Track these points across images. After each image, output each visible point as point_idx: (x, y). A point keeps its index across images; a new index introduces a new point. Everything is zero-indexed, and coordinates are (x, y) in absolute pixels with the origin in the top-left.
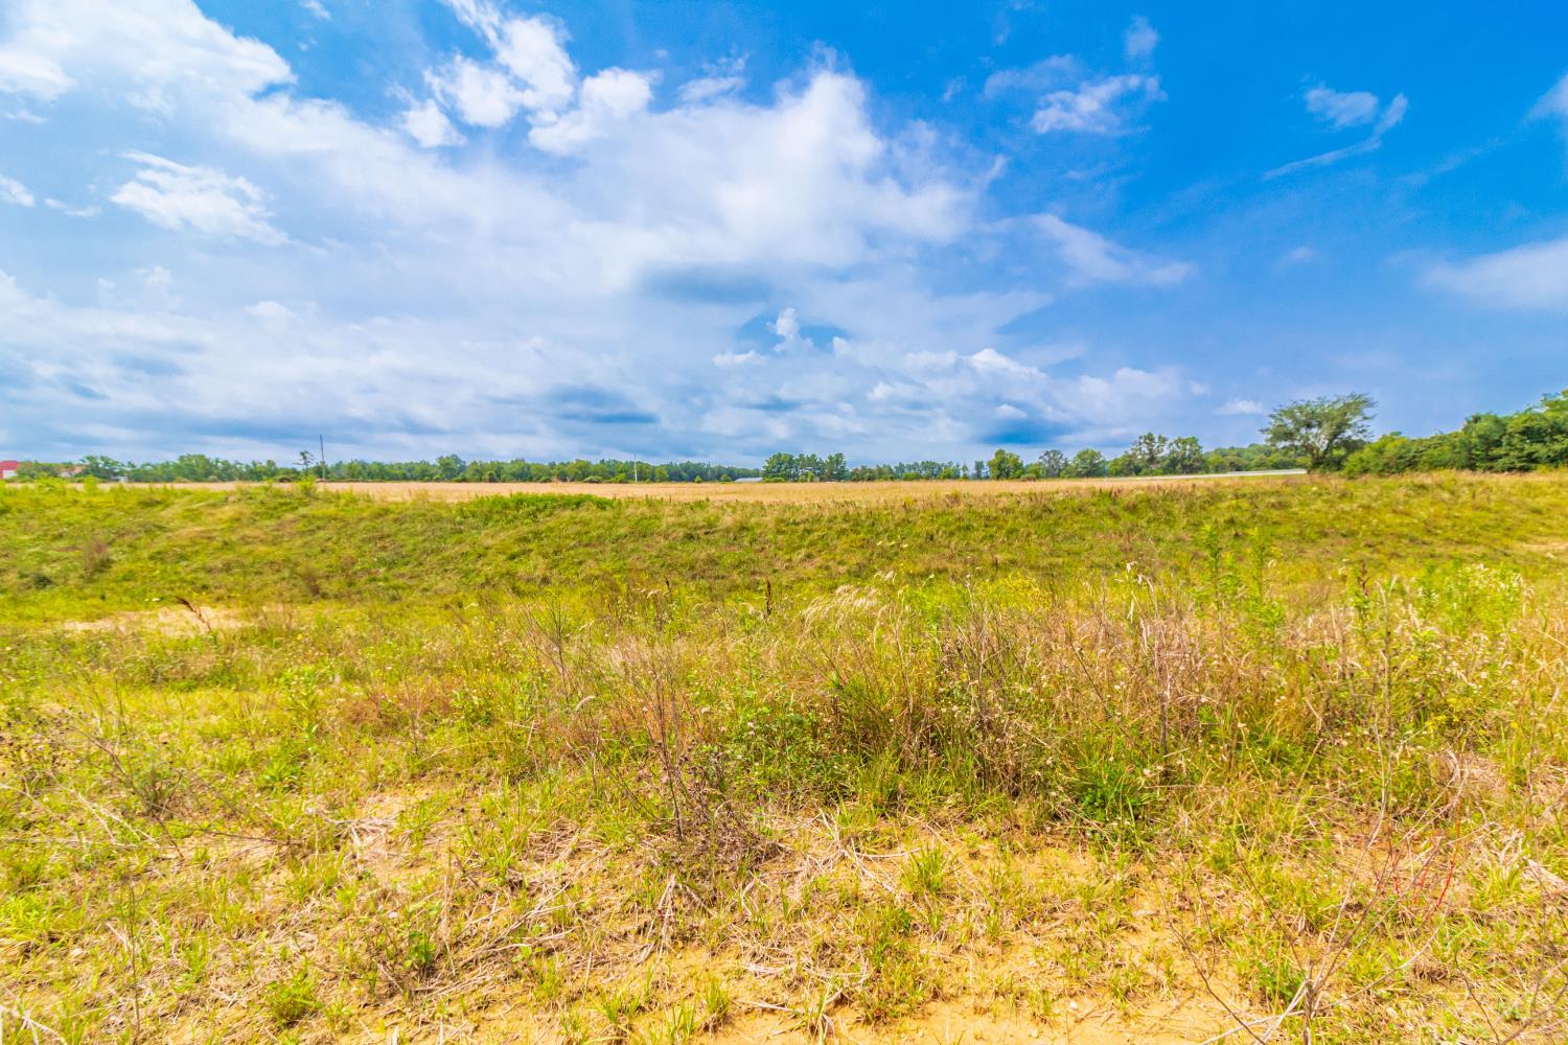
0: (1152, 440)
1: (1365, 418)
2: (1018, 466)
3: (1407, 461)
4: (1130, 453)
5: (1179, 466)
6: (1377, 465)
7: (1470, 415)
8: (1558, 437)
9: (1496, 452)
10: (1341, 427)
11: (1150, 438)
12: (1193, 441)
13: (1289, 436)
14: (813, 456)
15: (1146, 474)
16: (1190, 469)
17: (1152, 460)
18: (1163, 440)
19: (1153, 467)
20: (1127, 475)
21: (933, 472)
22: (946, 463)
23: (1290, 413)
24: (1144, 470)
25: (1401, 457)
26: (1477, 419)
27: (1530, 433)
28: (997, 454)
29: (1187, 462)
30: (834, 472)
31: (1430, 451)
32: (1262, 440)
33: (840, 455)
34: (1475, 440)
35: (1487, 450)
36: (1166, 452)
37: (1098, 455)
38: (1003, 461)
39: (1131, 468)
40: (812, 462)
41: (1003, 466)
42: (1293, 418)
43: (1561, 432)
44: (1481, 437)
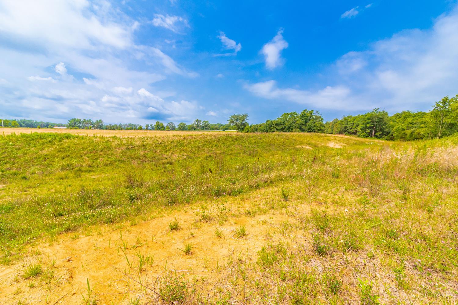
0: (198, 121)
1: (247, 119)
2: (163, 127)
3: (255, 130)
4: (193, 124)
5: (204, 128)
6: (250, 130)
7: (267, 120)
8: (281, 125)
9: (271, 128)
10: (243, 120)
11: (197, 120)
12: (207, 122)
13: (233, 122)
14: (90, 120)
15: (197, 130)
16: (207, 129)
17: (198, 126)
18: (201, 121)
19: (199, 128)
20: (192, 130)
21: (132, 127)
22: (137, 124)
23: (233, 117)
24: (196, 129)
25: (255, 128)
26: (268, 121)
27: (277, 125)
28: (157, 123)
29: (206, 127)
30: (99, 126)
31: (260, 127)
32: (228, 123)
33: (101, 120)
34: (268, 125)
35: (270, 127)
36: (201, 124)
37: (185, 124)
38: (159, 125)
39: (193, 128)
40: (89, 122)
41: (159, 126)
42: (234, 118)
43: (281, 124)
44: (269, 124)
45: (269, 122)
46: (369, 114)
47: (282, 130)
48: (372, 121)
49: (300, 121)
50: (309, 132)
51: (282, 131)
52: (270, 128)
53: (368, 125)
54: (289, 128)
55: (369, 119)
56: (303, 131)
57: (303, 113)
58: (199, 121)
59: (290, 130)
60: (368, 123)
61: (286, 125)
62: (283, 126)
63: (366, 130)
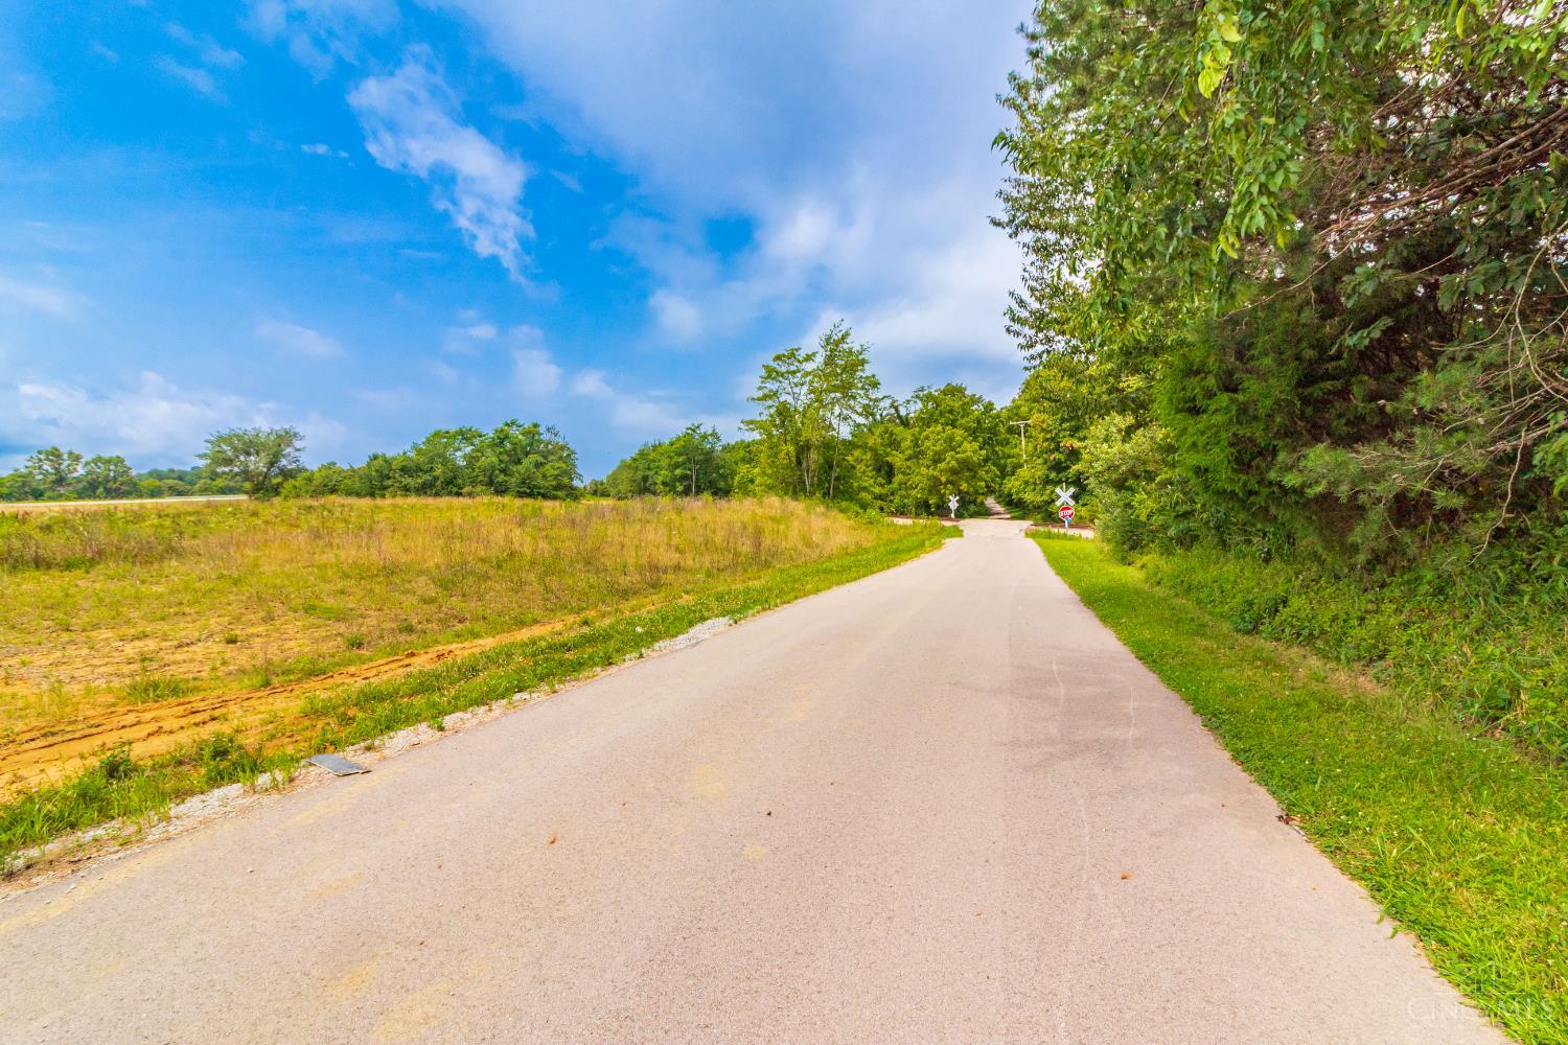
0: (58, 456)
1: (296, 450)
4: (24, 471)
5: (99, 490)
8: (420, 474)
9: (386, 483)
10: (277, 456)
11: (55, 454)
12: (120, 461)
13: (228, 462)
15: (50, 499)
17: (60, 481)
18: (75, 457)
19: (61, 490)
20: (20, 499)
24: (47, 494)
25: (325, 485)
26: (374, 458)
27: (405, 470)
29: (111, 485)
31: (346, 481)
32: (202, 465)
34: (374, 474)
35: (381, 482)
36: (81, 471)
39: (25, 491)
42: (231, 444)
43: (421, 470)
44: (377, 471)
45: (378, 463)
46: (678, 439)
47: (423, 490)
48: (689, 459)
49: (490, 459)
50: (521, 495)
51: (426, 493)
52: (379, 481)
53: (678, 472)
54: (449, 482)
55: (679, 454)
56: (501, 491)
57: (502, 431)
58: (65, 456)
59: (455, 490)
60: (677, 466)
61: (438, 472)
62: (427, 477)
63: (675, 487)
